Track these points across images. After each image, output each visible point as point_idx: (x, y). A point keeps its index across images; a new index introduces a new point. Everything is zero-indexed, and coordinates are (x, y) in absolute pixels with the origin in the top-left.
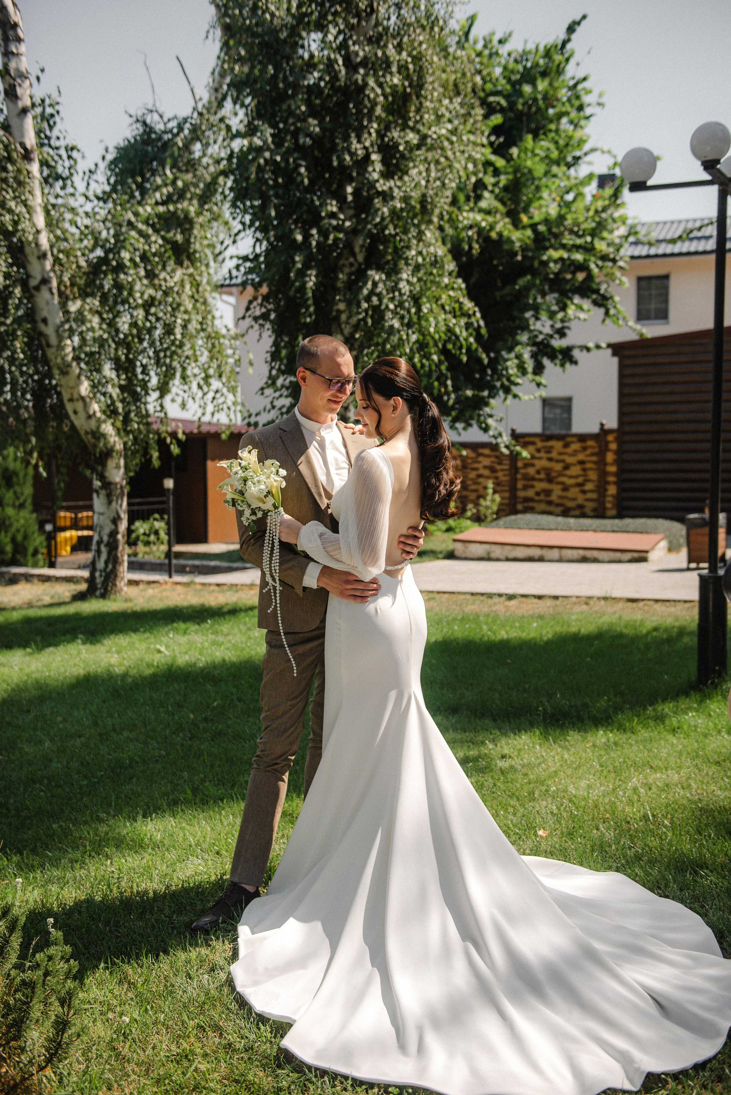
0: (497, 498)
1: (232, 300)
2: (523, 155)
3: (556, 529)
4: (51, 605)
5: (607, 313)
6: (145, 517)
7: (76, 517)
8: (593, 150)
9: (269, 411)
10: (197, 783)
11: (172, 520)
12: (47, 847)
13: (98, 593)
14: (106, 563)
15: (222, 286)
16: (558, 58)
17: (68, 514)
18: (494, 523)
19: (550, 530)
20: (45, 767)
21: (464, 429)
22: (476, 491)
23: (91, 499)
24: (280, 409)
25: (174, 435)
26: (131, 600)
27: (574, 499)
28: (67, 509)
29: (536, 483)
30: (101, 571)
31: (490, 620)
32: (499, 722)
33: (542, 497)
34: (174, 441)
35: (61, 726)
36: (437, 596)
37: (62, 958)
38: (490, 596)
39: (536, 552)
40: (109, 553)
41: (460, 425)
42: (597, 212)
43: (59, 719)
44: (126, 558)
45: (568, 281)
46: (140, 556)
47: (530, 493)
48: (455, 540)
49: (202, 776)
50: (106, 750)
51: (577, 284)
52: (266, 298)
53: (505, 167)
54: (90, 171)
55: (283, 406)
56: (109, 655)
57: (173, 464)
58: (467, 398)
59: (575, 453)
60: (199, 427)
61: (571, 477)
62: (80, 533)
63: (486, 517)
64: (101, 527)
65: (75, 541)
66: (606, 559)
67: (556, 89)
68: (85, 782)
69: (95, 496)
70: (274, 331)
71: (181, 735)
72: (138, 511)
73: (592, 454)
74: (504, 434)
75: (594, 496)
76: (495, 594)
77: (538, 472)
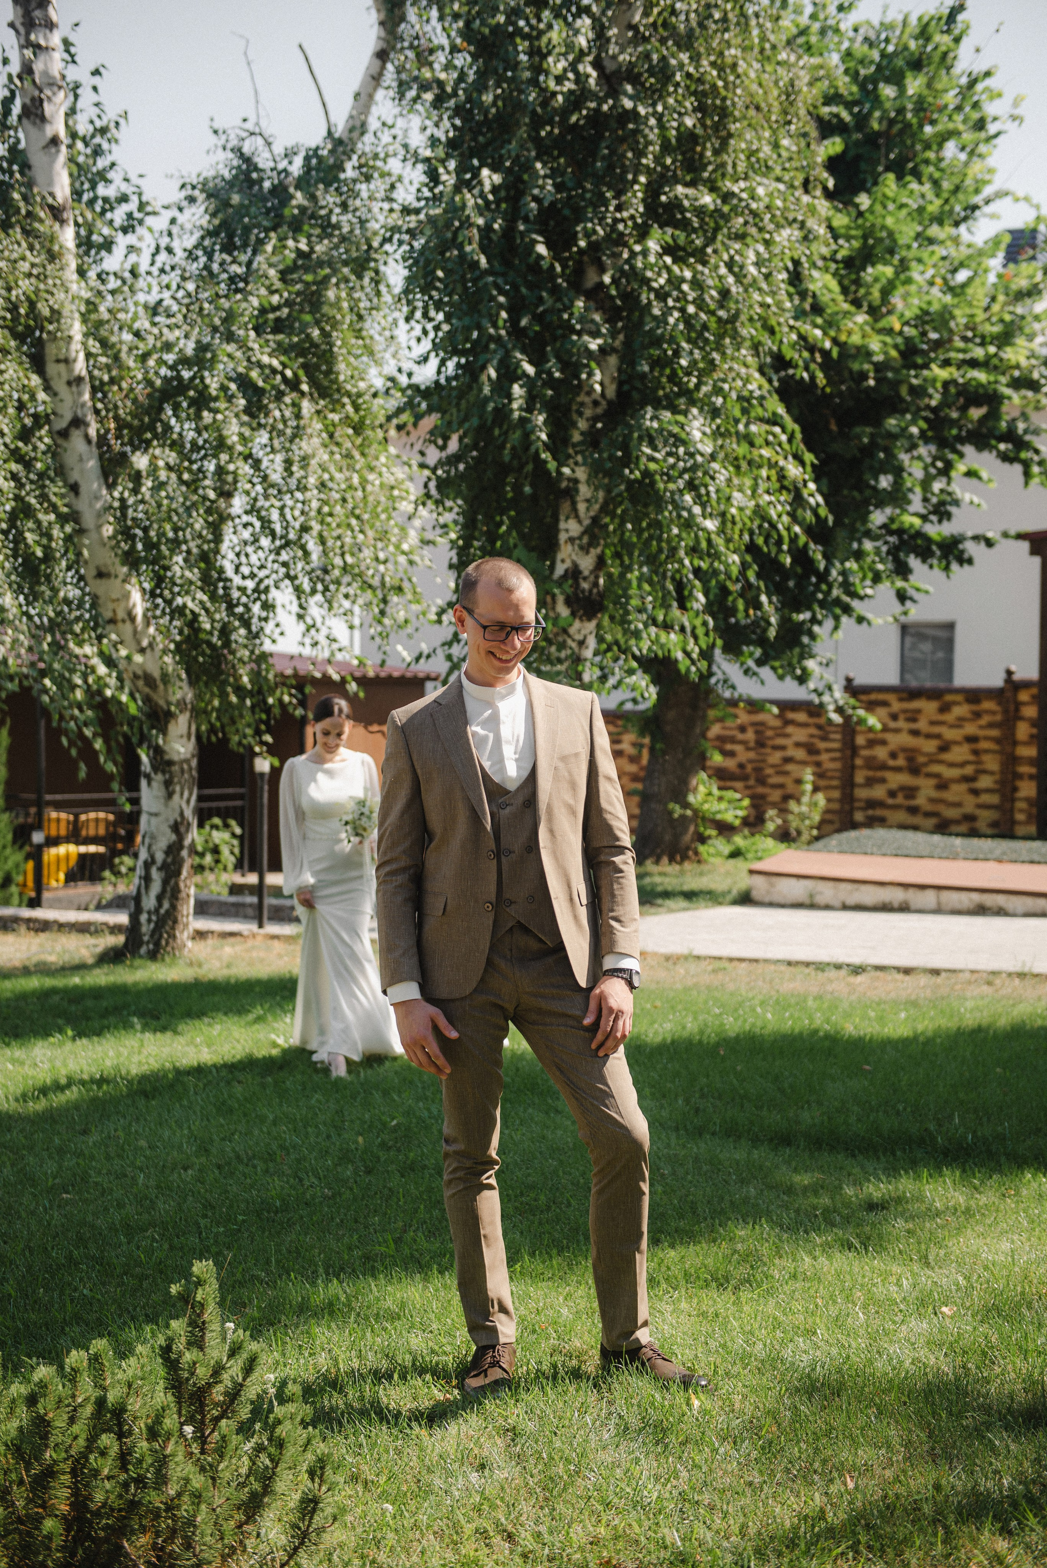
0: (820, 799)
2: (878, 207)
7: (76, 821)
8: (1002, 194)
13: (143, 950)
14: (160, 898)
16: (943, 40)
17: (63, 815)
18: (818, 844)
19: (918, 856)
21: (773, 677)
22: (781, 786)
26: (200, 965)
27: (958, 805)
29: (888, 775)
30: (149, 913)
31: (826, 1005)
33: (900, 800)
36: (727, 965)
38: (820, 967)
39: (896, 896)
40: (165, 882)
42: (1006, 304)
44: (192, 891)
45: (953, 423)
46: (206, 889)
47: (878, 792)
48: (752, 872)
51: (970, 427)
53: (848, 228)
59: (960, 722)
61: (952, 765)
62: (83, 849)
63: (799, 833)
64: (153, 837)
65: (73, 862)
66: (1020, 910)
67: (937, 93)
69: (144, 783)
70: (461, 512)
71: (350, 1167)
73: (991, 725)
74: (835, 687)
75: (994, 799)
76: (828, 964)
77: (893, 755)
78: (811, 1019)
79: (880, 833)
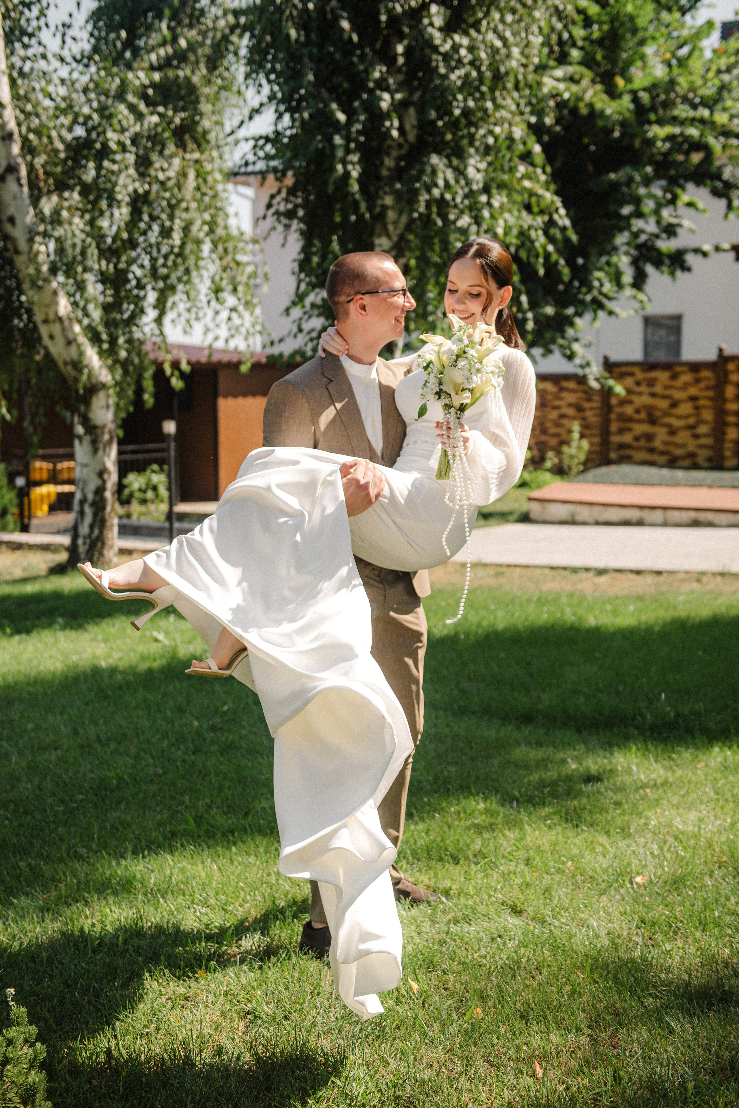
0: (585, 444)
1: (249, 192)
3: (660, 484)
4: (24, 580)
5: (730, 207)
6: (140, 468)
7: (54, 470)
9: (295, 336)
10: (201, 809)
11: (173, 473)
12: (12, 892)
14: (92, 527)
15: (236, 174)
17: (45, 465)
18: (581, 477)
19: (652, 485)
20: (12, 789)
21: (544, 355)
22: (558, 435)
23: (71, 446)
24: (309, 333)
25: (176, 365)
27: (683, 446)
28: (44, 458)
29: (634, 426)
30: (85, 538)
31: (575, 601)
32: (585, 734)
33: (642, 443)
34: (176, 373)
35: (32, 735)
36: (507, 571)
37: (26, 1041)
38: (575, 570)
39: (634, 514)
40: (95, 515)
41: (537, 351)
42: (719, 72)
43: (30, 726)
44: (116, 521)
45: (679, 164)
46: (135, 517)
47: (627, 438)
48: (530, 499)
49: (207, 801)
50: (89, 766)
51: (692, 168)
52: (292, 192)
54: (64, 25)
55: (313, 330)
56: (94, 644)
57: (176, 403)
58: (547, 317)
59: (685, 386)
60: (210, 355)
61: (679, 417)
62: (60, 489)
63: (570, 468)
64: (85, 482)
65: (53, 498)
66: (724, 523)
68: (61, 808)
69: (76, 442)
70: (302, 233)
71: (182, 747)
72: (132, 461)
73: (707, 388)
74: (594, 364)
75: (709, 441)
76: (580, 569)
77: (638, 411)
78: (563, 612)
79: (625, 469)
